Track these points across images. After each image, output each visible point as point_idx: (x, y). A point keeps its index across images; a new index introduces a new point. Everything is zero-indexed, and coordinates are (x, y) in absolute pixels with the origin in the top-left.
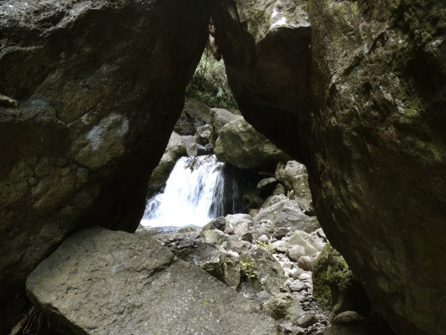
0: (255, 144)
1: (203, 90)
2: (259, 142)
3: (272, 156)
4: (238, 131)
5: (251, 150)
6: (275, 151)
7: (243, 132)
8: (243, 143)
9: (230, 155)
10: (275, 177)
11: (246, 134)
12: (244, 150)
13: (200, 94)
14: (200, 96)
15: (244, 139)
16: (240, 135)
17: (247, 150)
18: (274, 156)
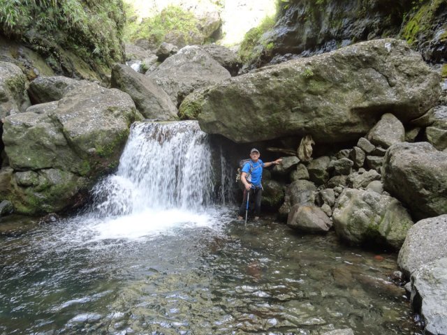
0: (275, 111)
1: (79, 44)
2: (283, 110)
3: (300, 129)
4: (249, 92)
5: (269, 120)
6: (305, 123)
7: (256, 94)
8: (256, 109)
9: (228, 124)
10: (297, 155)
11: (261, 98)
12: (257, 119)
13: (77, 47)
14: (76, 49)
15: (258, 104)
16: (252, 98)
17: (262, 119)
18: (303, 129)
